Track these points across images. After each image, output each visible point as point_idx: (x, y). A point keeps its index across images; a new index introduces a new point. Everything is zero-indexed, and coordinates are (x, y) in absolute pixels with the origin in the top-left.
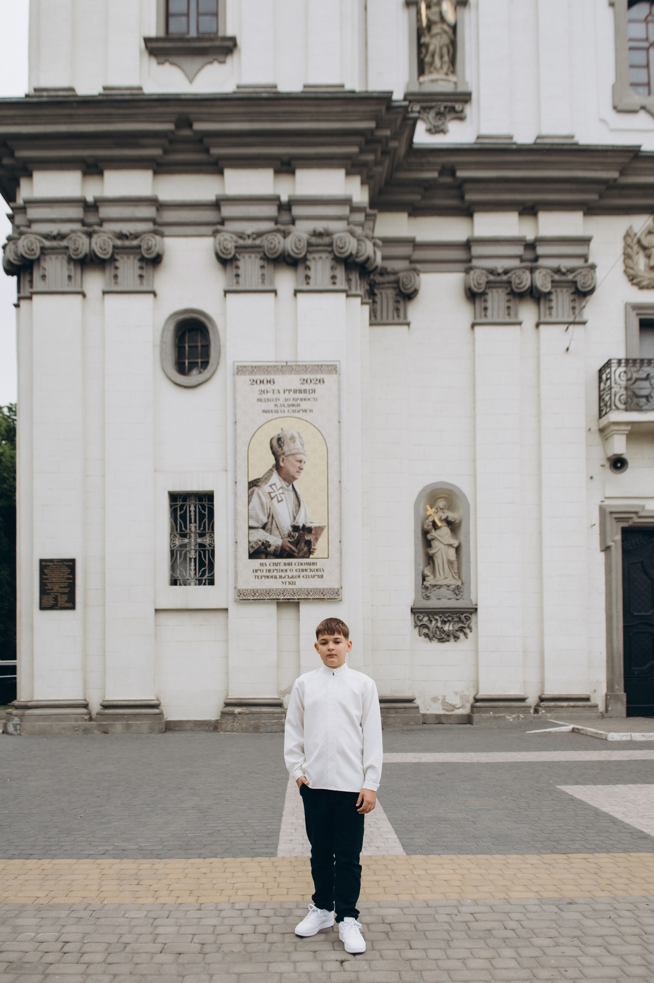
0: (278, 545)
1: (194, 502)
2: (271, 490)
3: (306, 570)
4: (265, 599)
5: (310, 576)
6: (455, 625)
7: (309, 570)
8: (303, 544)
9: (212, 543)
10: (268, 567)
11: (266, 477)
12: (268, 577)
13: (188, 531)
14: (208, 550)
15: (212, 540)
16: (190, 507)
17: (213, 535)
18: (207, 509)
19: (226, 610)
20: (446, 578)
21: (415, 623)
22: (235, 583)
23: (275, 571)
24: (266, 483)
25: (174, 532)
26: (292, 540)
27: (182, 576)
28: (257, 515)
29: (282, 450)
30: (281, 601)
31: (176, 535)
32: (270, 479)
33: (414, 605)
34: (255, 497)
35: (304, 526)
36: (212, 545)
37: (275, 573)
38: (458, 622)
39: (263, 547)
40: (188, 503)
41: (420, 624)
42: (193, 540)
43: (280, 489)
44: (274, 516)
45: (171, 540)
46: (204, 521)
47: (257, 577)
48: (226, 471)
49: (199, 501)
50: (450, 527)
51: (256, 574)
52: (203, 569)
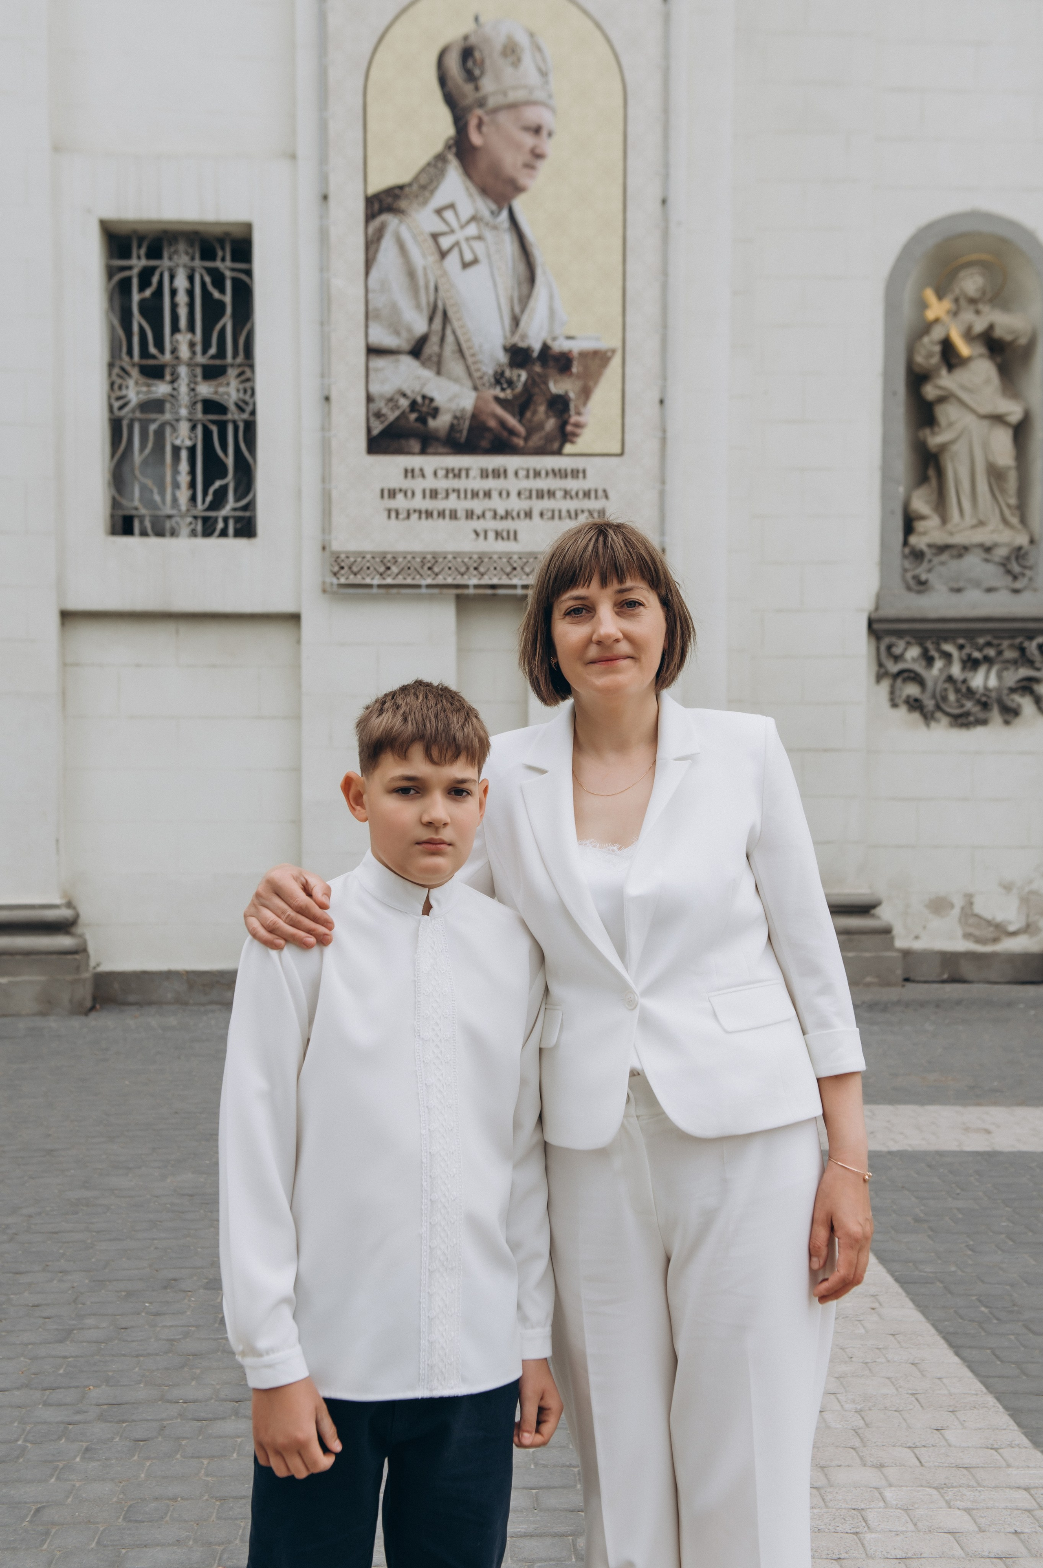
0: (463, 410)
1: (185, 259)
2: (440, 227)
3: (551, 494)
4: (418, 586)
5: (564, 514)
6: (1005, 674)
7: (559, 494)
8: (542, 409)
9: (247, 398)
10: (430, 483)
11: (423, 180)
12: (429, 514)
13: (168, 356)
14: (235, 423)
15: (245, 391)
16: (172, 277)
17: (248, 374)
18: (228, 284)
19: (295, 618)
20: (981, 523)
21: (880, 665)
22: (323, 531)
23: (453, 496)
24: (425, 202)
25: (121, 358)
26: (508, 394)
27: (151, 505)
28: (394, 308)
29: (477, 89)
30: (471, 591)
31: (128, 368)
32: (436, 188)
33: (877, 609)
34: (387, 250)
35: (545, 348)
36: (247, 406)
37: (452, 503)
38: (1015, 662)
39: (413, 416)
40: (165, 263)
41: (894, 668)
42: (183, 389)
43: (468, 222)
44: (450, 314)
45: (112, 384)
46: (218, 327)
47: (393, 515)
48: (293, 157)
49: (203, 258)
50: (999, 360)
51: (392, 504)
52: (218, 484)
